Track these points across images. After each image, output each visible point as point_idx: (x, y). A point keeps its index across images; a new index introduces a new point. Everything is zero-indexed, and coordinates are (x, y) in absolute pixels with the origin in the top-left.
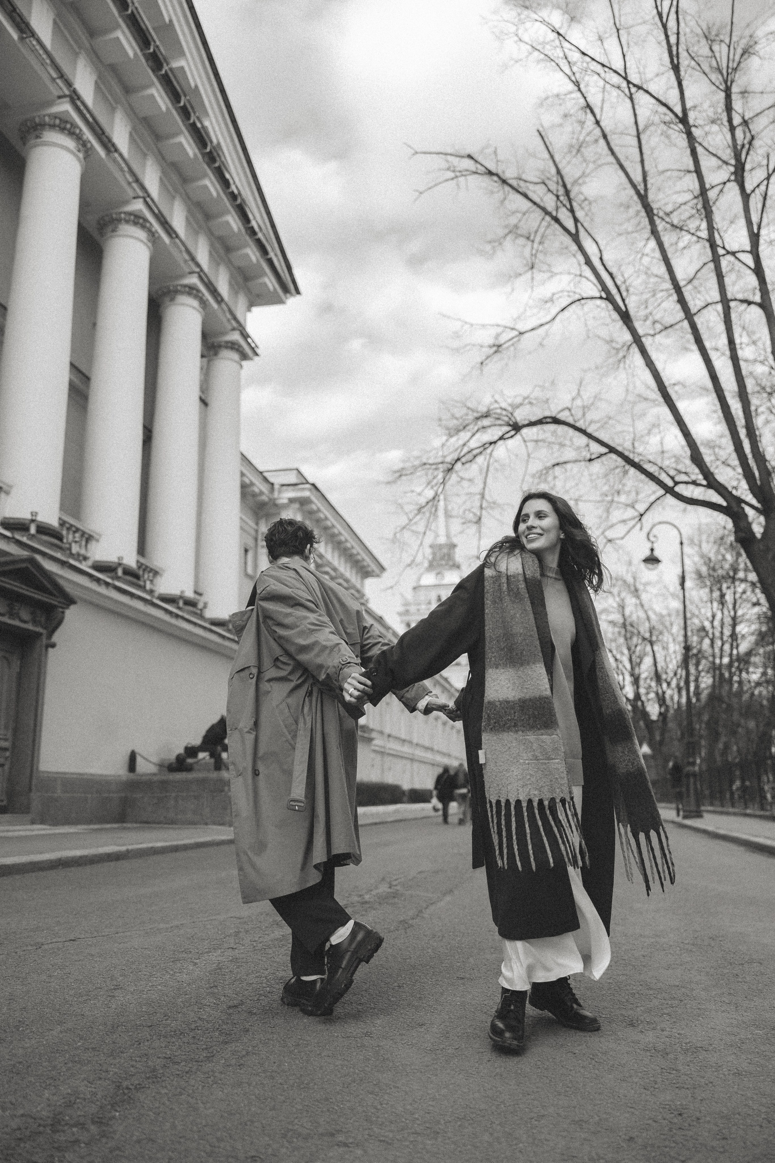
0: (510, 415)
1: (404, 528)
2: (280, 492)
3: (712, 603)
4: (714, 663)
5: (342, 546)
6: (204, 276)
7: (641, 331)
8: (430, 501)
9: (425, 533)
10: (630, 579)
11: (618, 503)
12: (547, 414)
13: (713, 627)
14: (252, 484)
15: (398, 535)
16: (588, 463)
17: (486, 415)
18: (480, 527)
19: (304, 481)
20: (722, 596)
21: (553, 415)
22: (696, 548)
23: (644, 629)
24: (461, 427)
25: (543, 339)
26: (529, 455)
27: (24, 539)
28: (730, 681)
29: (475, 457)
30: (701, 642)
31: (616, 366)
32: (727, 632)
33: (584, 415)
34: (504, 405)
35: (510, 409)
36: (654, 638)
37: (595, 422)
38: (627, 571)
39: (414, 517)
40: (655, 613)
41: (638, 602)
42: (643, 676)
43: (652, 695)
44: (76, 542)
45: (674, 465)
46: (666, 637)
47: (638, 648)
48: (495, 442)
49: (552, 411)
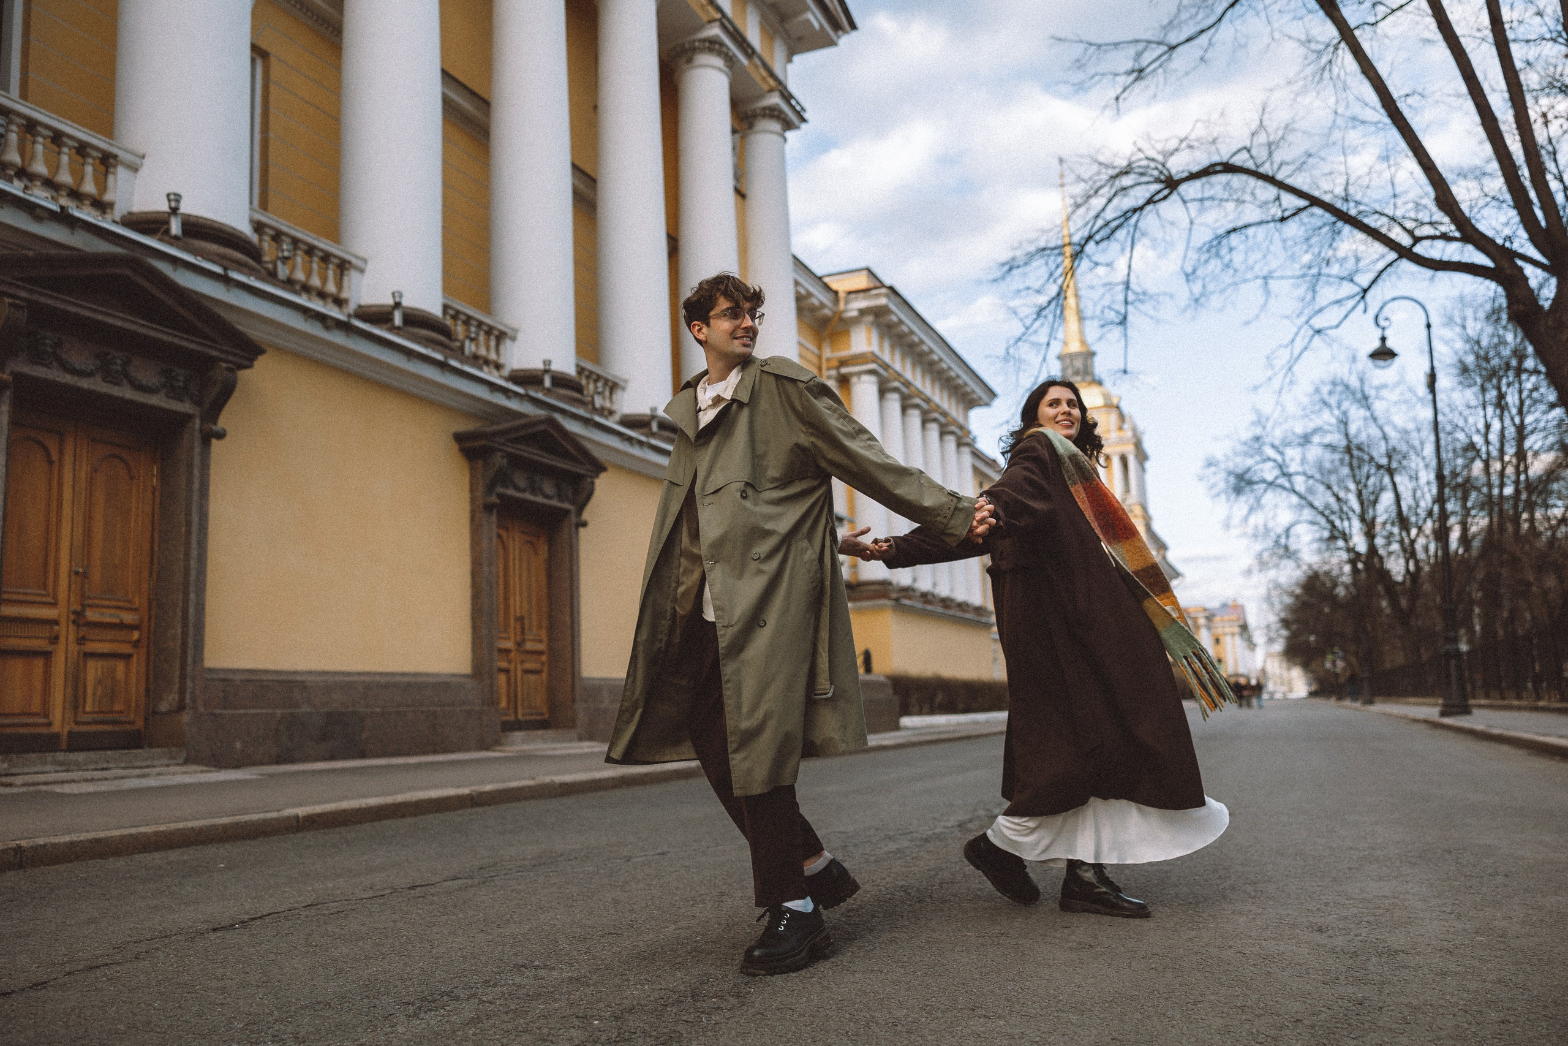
0: (1160, 167)
1: (1020, 339)
2: (847, 302)
3: (1484, 408)
4: (1490, 496)
5: (936, 368)
6: (727, 24)
7: (1352, 22)
8: (1053, 299)
9: (1048, 344)
10: (1354, 383)
11: (1329, 276)
12: (1216, 159)
13: (1487, 442)
14: (809, 295)
15: (1011, 350)
16: (1278, 225)
17: (1126, 172)
18: (1125, 329)
19: (878, 284)
20: (1501, 396)
21: (1225, 160)
22: (1458, 329)
23: (1379, 452)
24: (1092, 192)
25: (1206, 51)
26: (1192, 223)
27: (540, 396)
28: (1516, 519)
29: (1113, 232)
30: (1468, 466)
31: (1317, 78)
32: (1510, 450)
33: (1270, 154)
34: (1152, 154)
35: (1160, 158)
36: (1394, 465)
37: (1287, 164)
38: (1350, 372)
39: (1032, 324)
40: (1395, 427)
41: (1368, 414)
42: (1380, 520)
43: (1395, 547)
44: (599, 393)
45: (1412, 215)
46: (1414, 462)
47: (1372, 480)
48: (1141, 208)
49: (1223, 154)
